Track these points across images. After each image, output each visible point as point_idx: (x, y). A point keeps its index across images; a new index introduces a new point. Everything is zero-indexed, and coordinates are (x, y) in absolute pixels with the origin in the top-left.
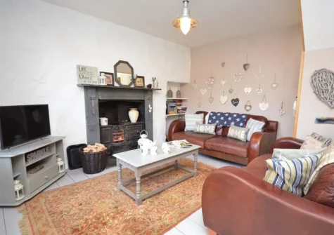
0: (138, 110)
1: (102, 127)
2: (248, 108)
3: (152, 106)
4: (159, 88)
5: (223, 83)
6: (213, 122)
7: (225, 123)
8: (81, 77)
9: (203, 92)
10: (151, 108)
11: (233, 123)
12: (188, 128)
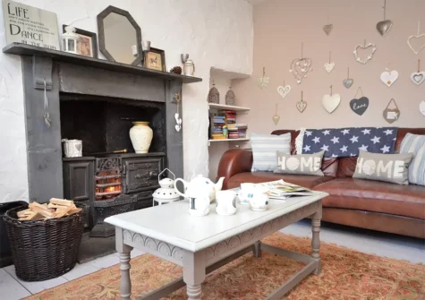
0: (150, 126)
1: (67, 162)
2: (391, 115)
3: (181, 117)
4: (196, 76)
5: (329, 67)
6: (315, 149)
7: (344, 149)
8: (15, 30)
9: (283, 91)
10: (179, 121)
11: (363, 148)
12: (258, 164)
